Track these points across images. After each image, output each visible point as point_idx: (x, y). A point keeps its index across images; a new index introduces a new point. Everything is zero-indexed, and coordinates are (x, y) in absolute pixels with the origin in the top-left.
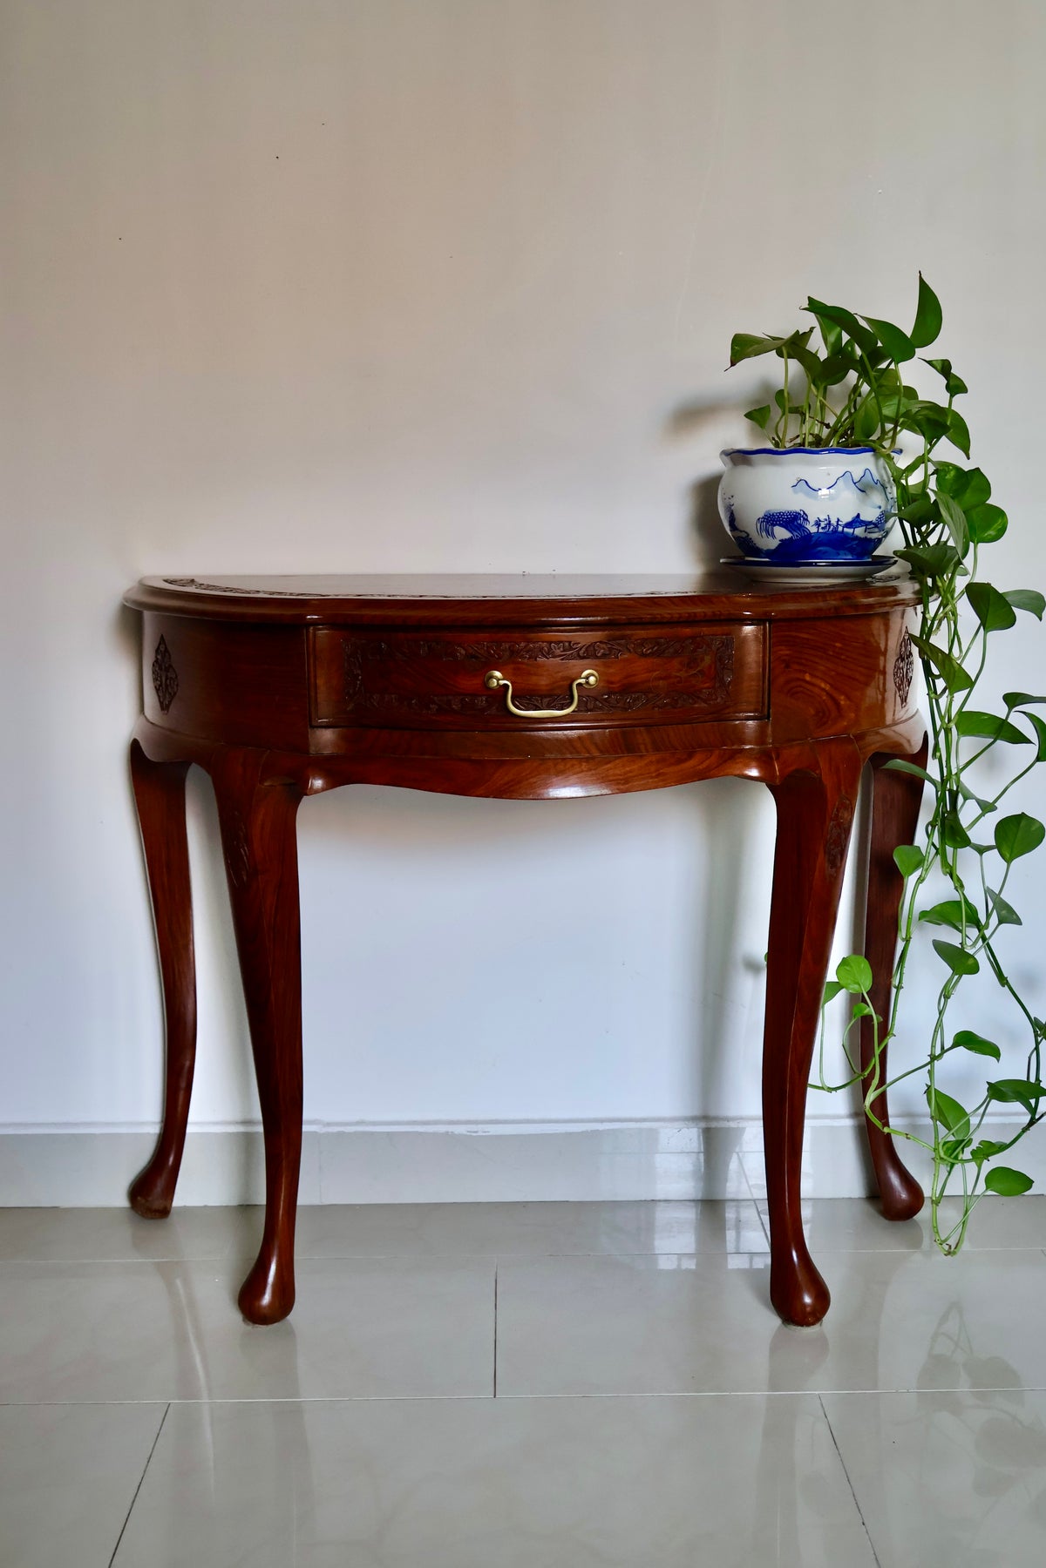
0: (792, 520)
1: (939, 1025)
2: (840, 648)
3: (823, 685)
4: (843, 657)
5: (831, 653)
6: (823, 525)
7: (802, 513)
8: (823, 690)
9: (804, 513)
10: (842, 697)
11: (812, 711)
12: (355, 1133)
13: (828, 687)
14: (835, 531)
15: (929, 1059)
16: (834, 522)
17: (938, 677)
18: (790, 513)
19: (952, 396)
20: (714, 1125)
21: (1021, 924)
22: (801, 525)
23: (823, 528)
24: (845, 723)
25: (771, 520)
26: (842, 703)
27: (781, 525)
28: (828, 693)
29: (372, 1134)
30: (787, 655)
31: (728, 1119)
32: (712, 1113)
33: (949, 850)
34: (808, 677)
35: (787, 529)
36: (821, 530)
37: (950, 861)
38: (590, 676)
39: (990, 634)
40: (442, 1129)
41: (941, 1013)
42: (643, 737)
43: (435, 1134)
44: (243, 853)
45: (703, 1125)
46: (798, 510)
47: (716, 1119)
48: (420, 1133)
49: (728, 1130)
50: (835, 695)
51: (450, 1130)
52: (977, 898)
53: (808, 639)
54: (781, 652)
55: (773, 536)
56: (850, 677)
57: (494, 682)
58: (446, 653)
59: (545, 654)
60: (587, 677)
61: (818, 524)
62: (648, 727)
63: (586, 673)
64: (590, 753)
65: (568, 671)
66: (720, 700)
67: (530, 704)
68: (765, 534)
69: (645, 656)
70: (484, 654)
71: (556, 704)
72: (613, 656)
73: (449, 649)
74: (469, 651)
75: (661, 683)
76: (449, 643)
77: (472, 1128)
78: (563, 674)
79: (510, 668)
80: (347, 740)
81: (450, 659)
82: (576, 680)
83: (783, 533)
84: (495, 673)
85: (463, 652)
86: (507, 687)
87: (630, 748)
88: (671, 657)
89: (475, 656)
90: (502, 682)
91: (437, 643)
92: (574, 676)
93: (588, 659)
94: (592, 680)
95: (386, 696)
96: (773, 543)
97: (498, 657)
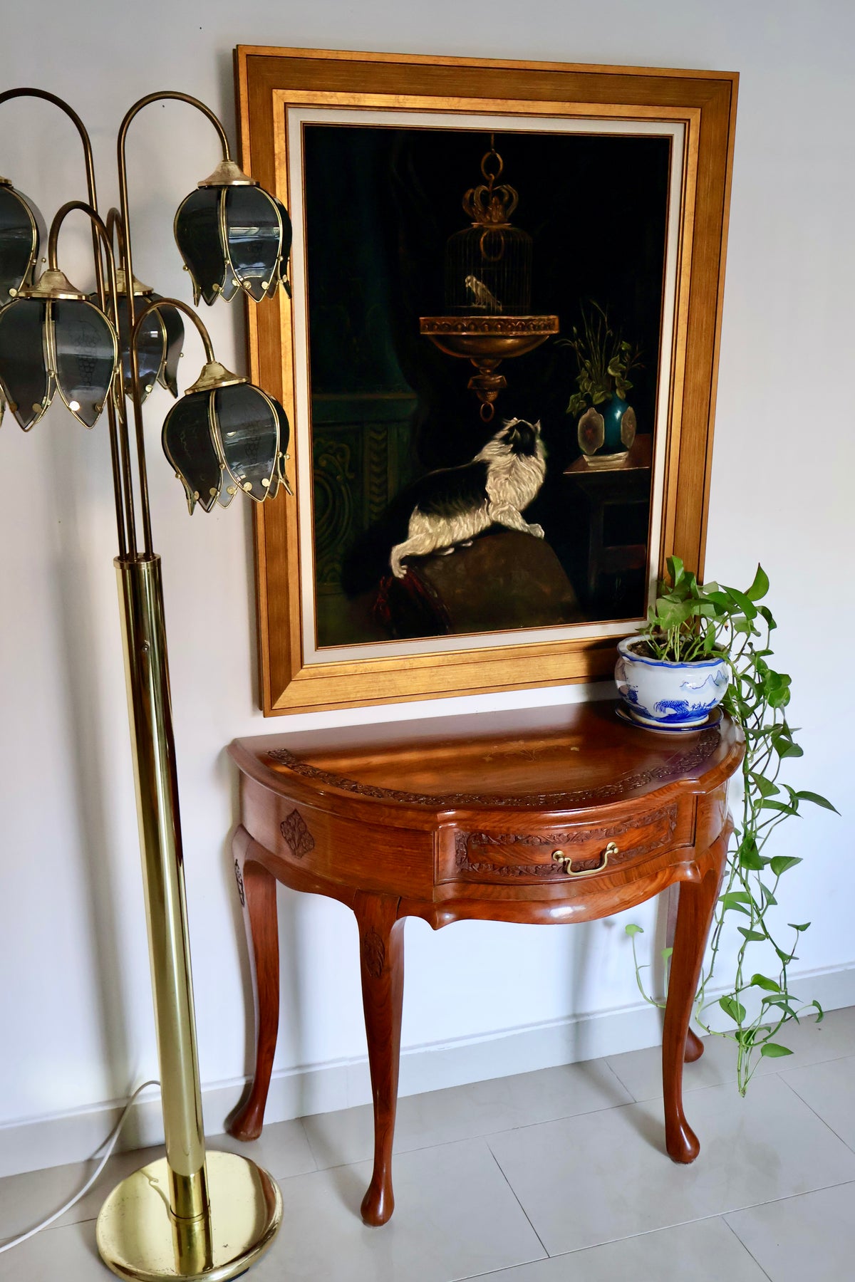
0: (678, 705)
1: (739, 972)
6: (696, 707)
7: (685, 701)
9: (687, 702)
14: (702, 709)
15: (735, 991)
16: (702, 705)
17: (753, 784)
18: (678, 701)
19: (769, 630)
20: (581, 1019)
21: (776, 904)
22: (684, 707)
23: (696, 709)
25: (665, 705)
27: (671, 707)
31: (588, 1015)
32: (579, 1011)
33: (744, 870)
35: (674, 709)
36: (694, 710)
37: (744, 877)
38: (611, 847)
39: (784, 760)
40: (422, 1050)
41: (740, 963)
42: (634, 873)
44: (379, 958)
45: (574, 1021)
46: (683, 700)
47: (582, 1015)
49: (590, 1020)
52: (756, 894)
55: (664, 712)
57: (561, 860)
58: (528, 841)
59: (588, 837)
60: (612, 848)
61: (693, 707)
62: (637, 866)
63: (610, 845)
64: (608, 888)
65: (600, 845)
66: (670, 840)
67: (578, 868)
68: (658, 710)
69: (638, 827)
70: (552, 841)
71: (593, 866)
72: (623, 831)
73: (530, 839)
74: (543, 840)
75: (644, 840)
76: (530, 836)
77: (441, 1046)
78: (597, 847)
79: (567, 847)
80: (456, 890)
81: (530, 845)
82: (605, 850)
83: (670, 711)
84: (559, 853)
85: (539, 840)
86: (569, 861)
87: (629, 881)
88: (650, 824)
89: (547, 843)
90: (566, 859)
91: (522, 836)
92: (603, 848)
93: (611, 836)
94: (616, 851)
95: (484, 865)
96: (663, 715)
97: (560, 842)
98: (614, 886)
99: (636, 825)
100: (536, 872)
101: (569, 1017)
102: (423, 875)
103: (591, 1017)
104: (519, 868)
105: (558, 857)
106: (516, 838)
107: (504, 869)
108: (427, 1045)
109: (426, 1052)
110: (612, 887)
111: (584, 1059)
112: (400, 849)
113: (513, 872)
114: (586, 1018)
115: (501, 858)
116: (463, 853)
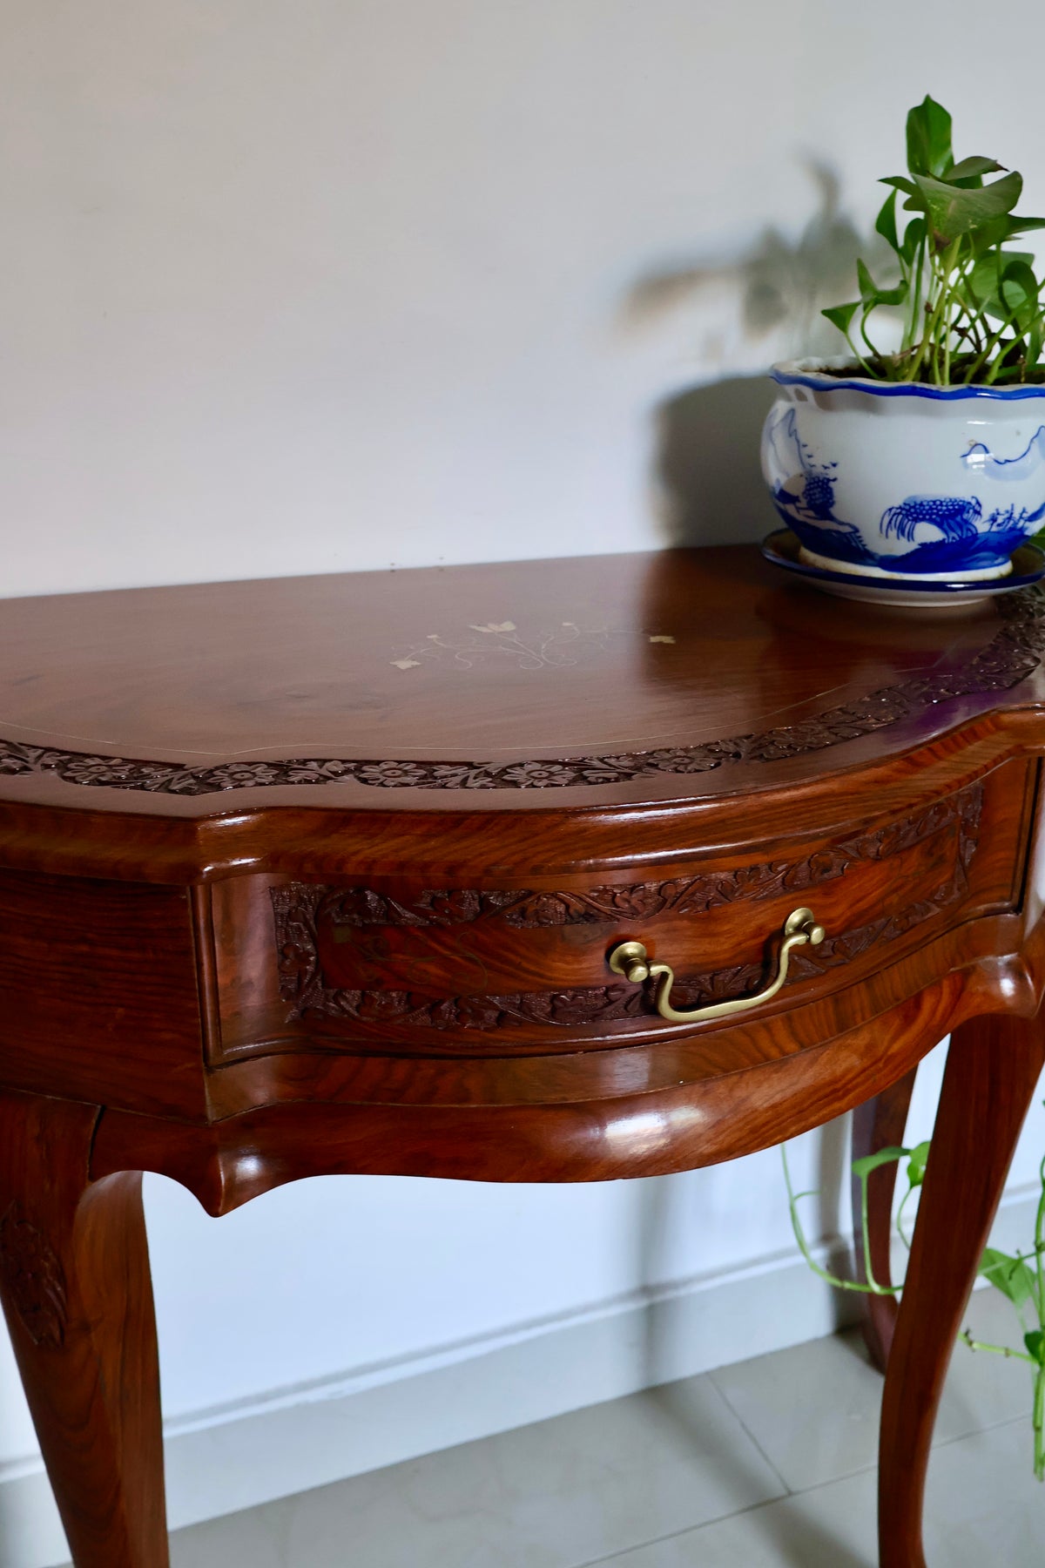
0: (952, 514)
6: (1000, 520)
7: (974, 502)
9: (978, 503)
14: (1014, 528)
16: (1016, 515)
18: (953, 502)
22: (966, 522)
23: (999, 525)
25: (914, 512)
27: (931, 521)
32: (654, 1279)
35: (940, 525)
36: (995, 529)
38: (799, 926)
42: (860, 1000)
45: (643, 1303)
46: (968, 499)
47: (662, 1288)
55: (910, 536)
57: (640, 973)
58: (523, 913)
59: (726, 892)
60: (802, 928)
61: (993, 519)
62: (868, 979)
63: (795, 917)
64: (784, 1053)
65: (762, 917)
66: (956, 895)
67: (692, 994)
68: (893, 533)
69: (878, 858)
70: (605, 908)
71: (740, 986)
72: (835, 872)
73: (531, 905)
74: (578, 906)
75: (895, 899)
76: (530, 893)
78: (753, 925)
79: (655, 931)
80: (283, 1077)
81: (531, 924)
82: (780, 936)
83: (928, 533)
84: (631, 948)
85: (561, 908)
86: (664, 975)
87: (843, 1026)
88: (911, 847)
89: (589, 916)
90: (656, 970)
91: (503, 894)
92: (773, 926)
93: (797, 888)
94: (817, 934)
95: (376, 995)
96: (902, 547)
97: (634, 913)
98: (802, 1046)
99: (872, 851)
100: (553, 1014)
101: (632, 1295)
102: (167, 1036)
103: (681, 1292)
104: (496, 1000)
105: (627, 963)
106: (483, 902)
107: (444, 1006)
110: (791, 1047)
112: (84, 948)
113: (478, 1016)
115: (433, 969)
116: (302, 958)
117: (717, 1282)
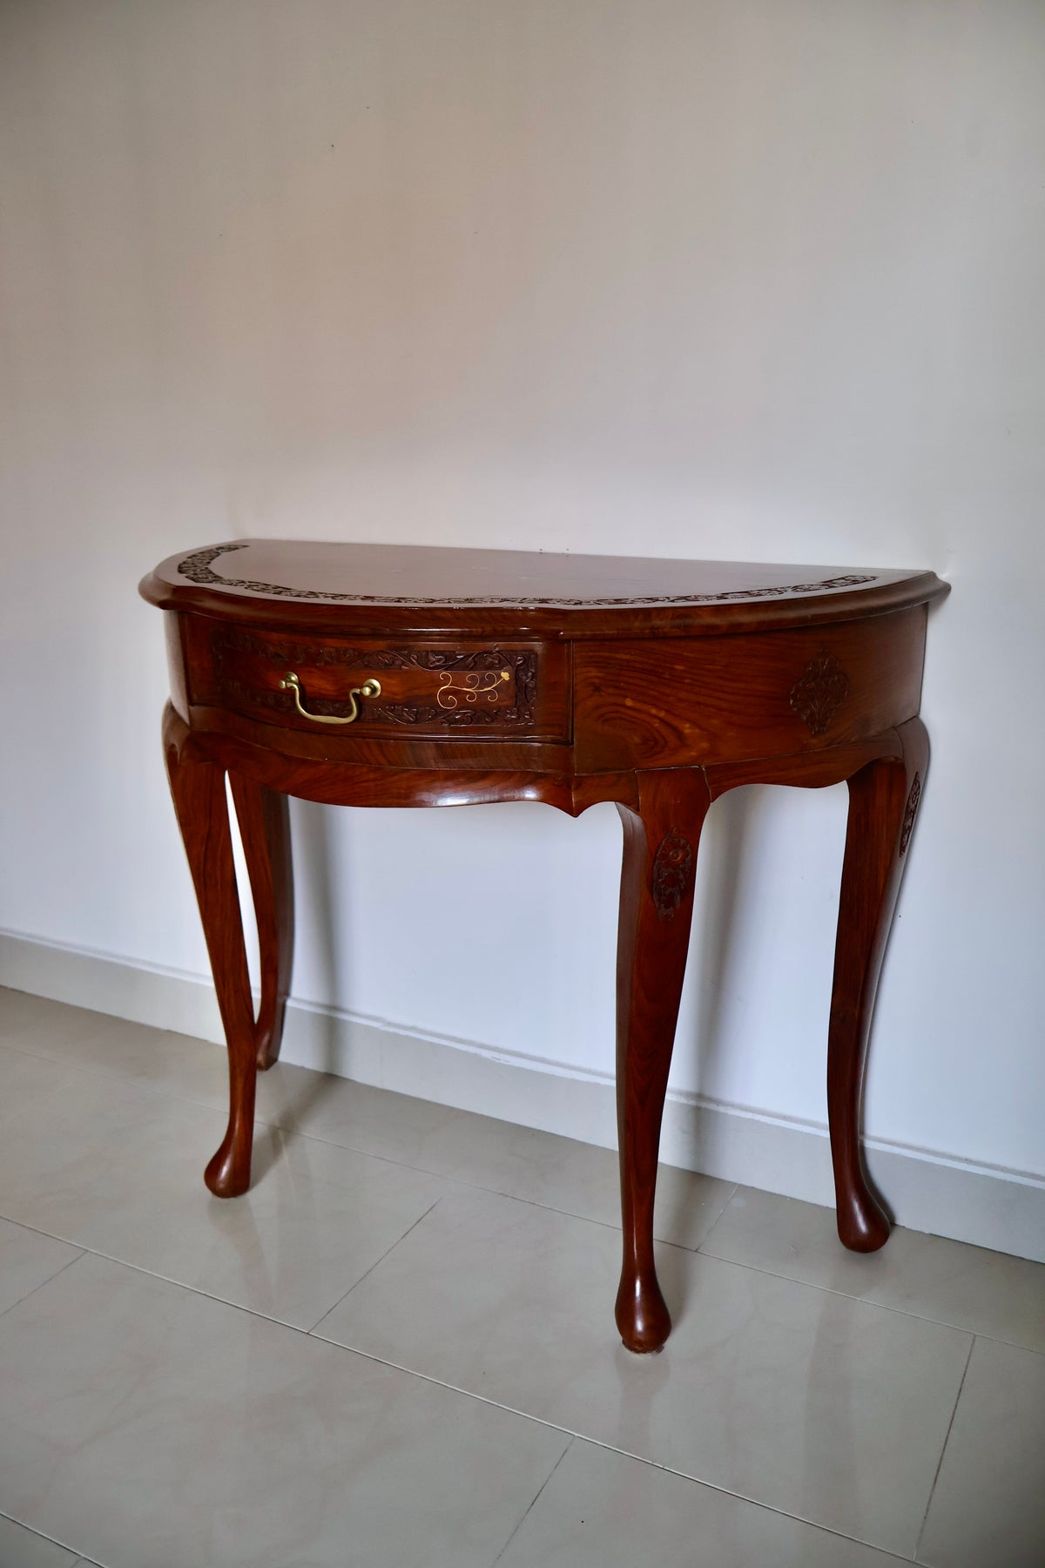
2: (682, 671)
3: (654, 711)
4: (687, 681)
5: (667, 676)
8: (655, 717)
10: (687, 725)
11: (637, 740)
12: (407, 1037)
13: (662, 714)
20: (704, 1105)
24: (693, 754)
26: (687, 731)
28: (662, 720)
29: (419, 1040)
30: (596, 677)
31: (718, 1102)
32: (707, 1093)
34: (629, 702)
40: (472, 1050)
43: (466, 1053)
45: (692, 1103)
47: (710, 1100)
48: (456, 1049)
49: (716, 1113)
50: (676, 722)
51: (479, 1053)
53: (628, 661)
54: (589, 674)
56: (699, 703)
59: (333, 659)
65: (353, 678)
73: (263, 646)
74: (274, 649)
76: (262, 640)
77: (496, 1055)
78: (347, 681)
79: (304, 670)
80: (220, 720)
81: (264, 655)
86: (294, 689)
89: (278, 655)
100: (275, 705)
101: (688, 1095)
103: (721, 1109)
108: (482, 1046)
109: (476, 1054)
111: (709, 1172)
114: (712, 1107)
117: (749, 1115)
